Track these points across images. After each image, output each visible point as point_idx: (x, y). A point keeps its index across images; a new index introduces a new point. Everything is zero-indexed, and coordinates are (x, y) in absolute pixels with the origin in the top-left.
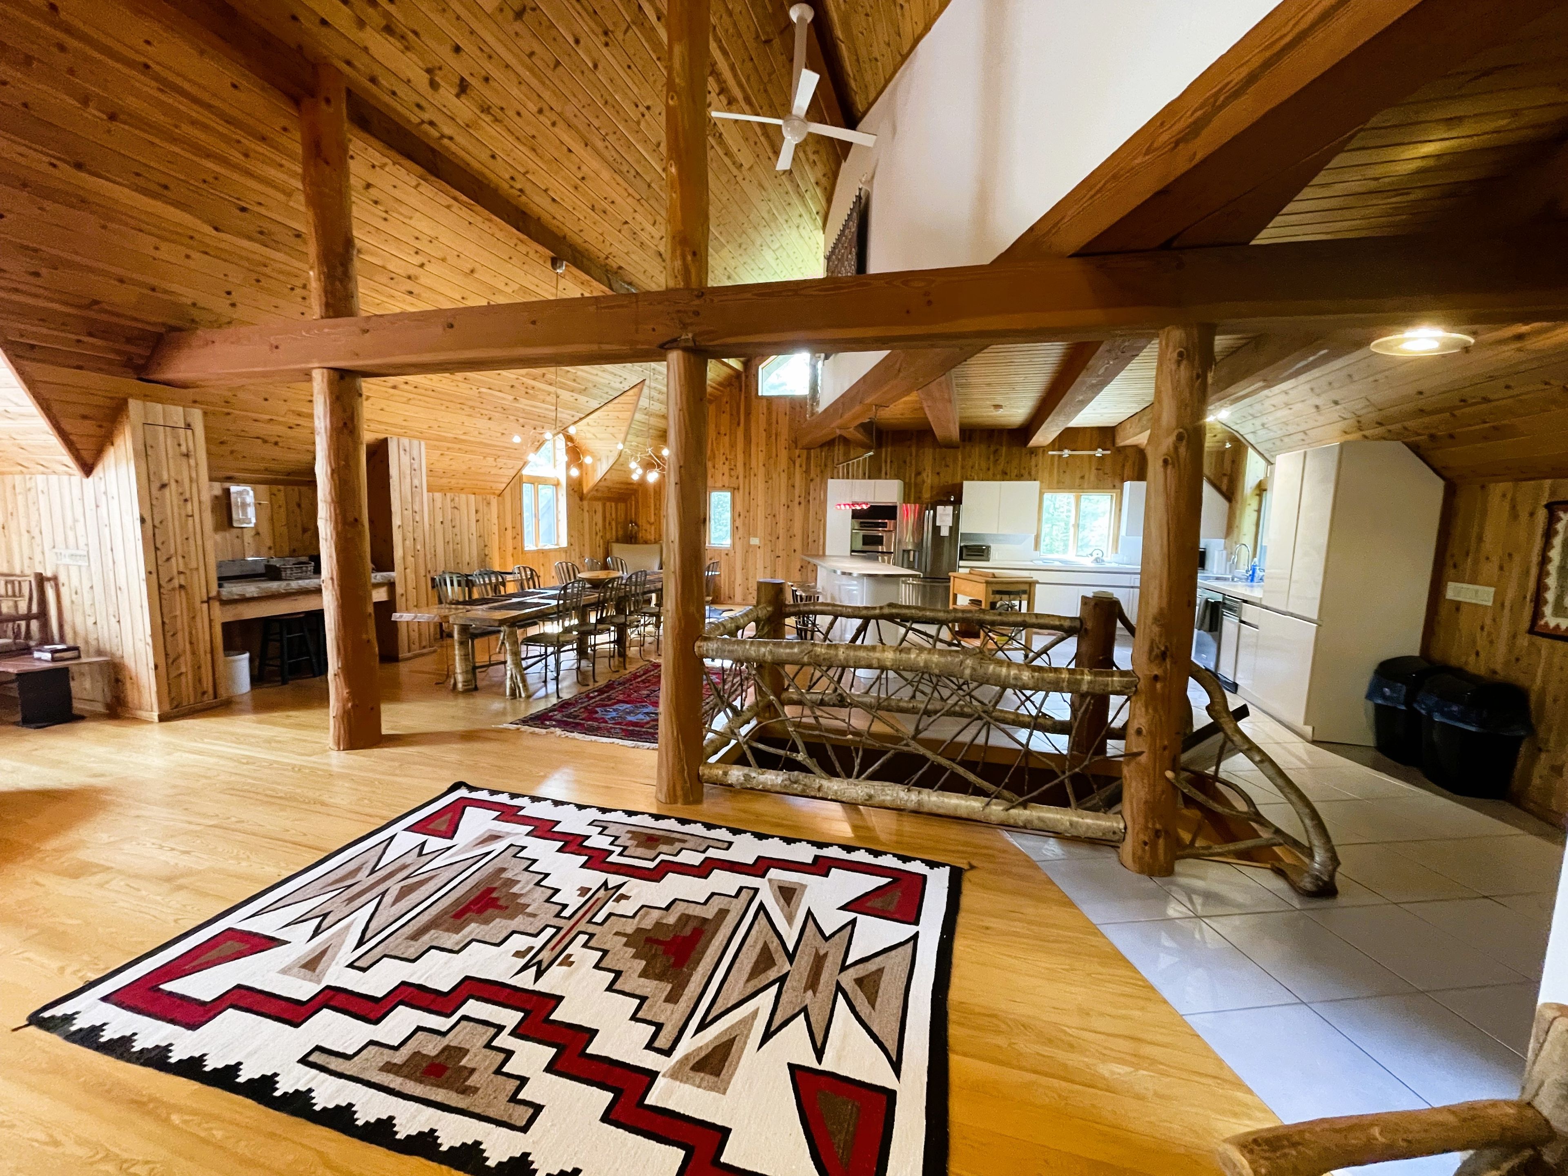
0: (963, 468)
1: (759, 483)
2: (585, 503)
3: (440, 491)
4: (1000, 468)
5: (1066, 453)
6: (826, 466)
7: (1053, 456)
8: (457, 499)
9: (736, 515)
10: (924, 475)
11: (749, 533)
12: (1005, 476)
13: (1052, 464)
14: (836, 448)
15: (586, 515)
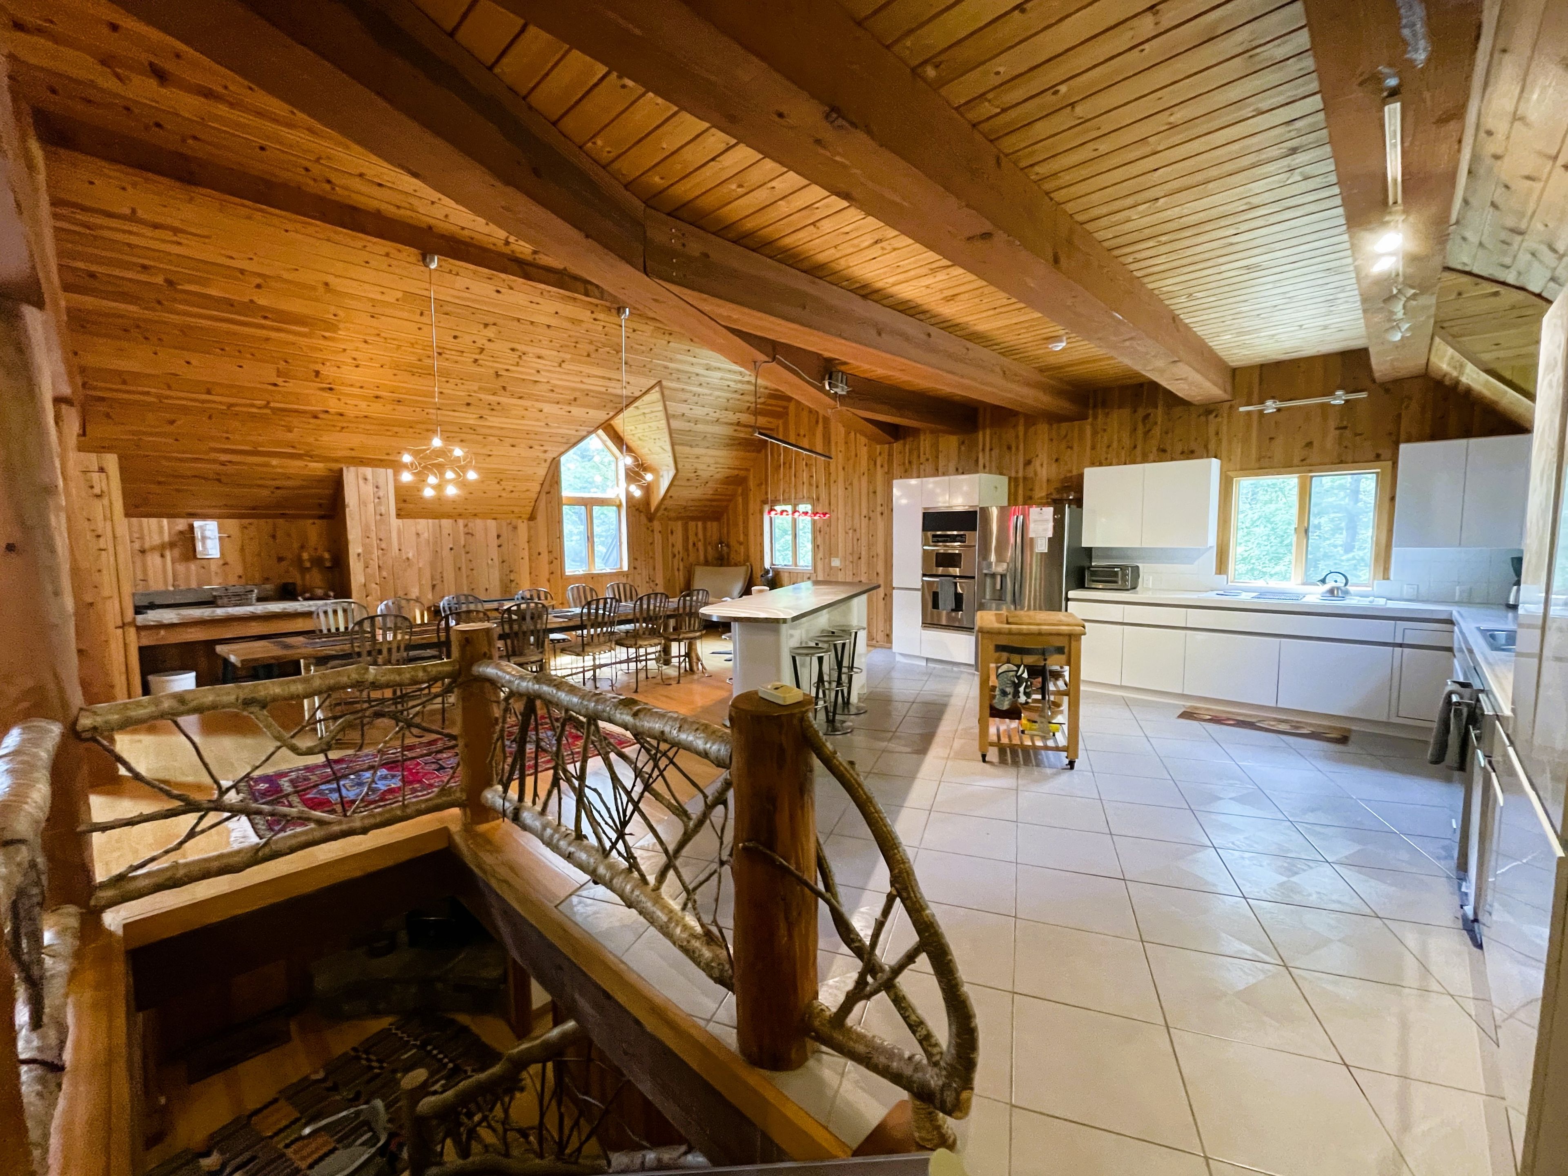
0: (1093, 448)
1: (839, 490)
2: (656, 524)
3: (449, 516)
4: (1154, 443)
5: (1270, 406)
6: (910, 462)
7: (1249, 413)
8: (470, 525)
9: (816, 531)
10: (1037, 463)
11: (831, 553)
12: (1163, 454)
13: (1249, 427)
14: (922, 438)
15: (658, 537)
